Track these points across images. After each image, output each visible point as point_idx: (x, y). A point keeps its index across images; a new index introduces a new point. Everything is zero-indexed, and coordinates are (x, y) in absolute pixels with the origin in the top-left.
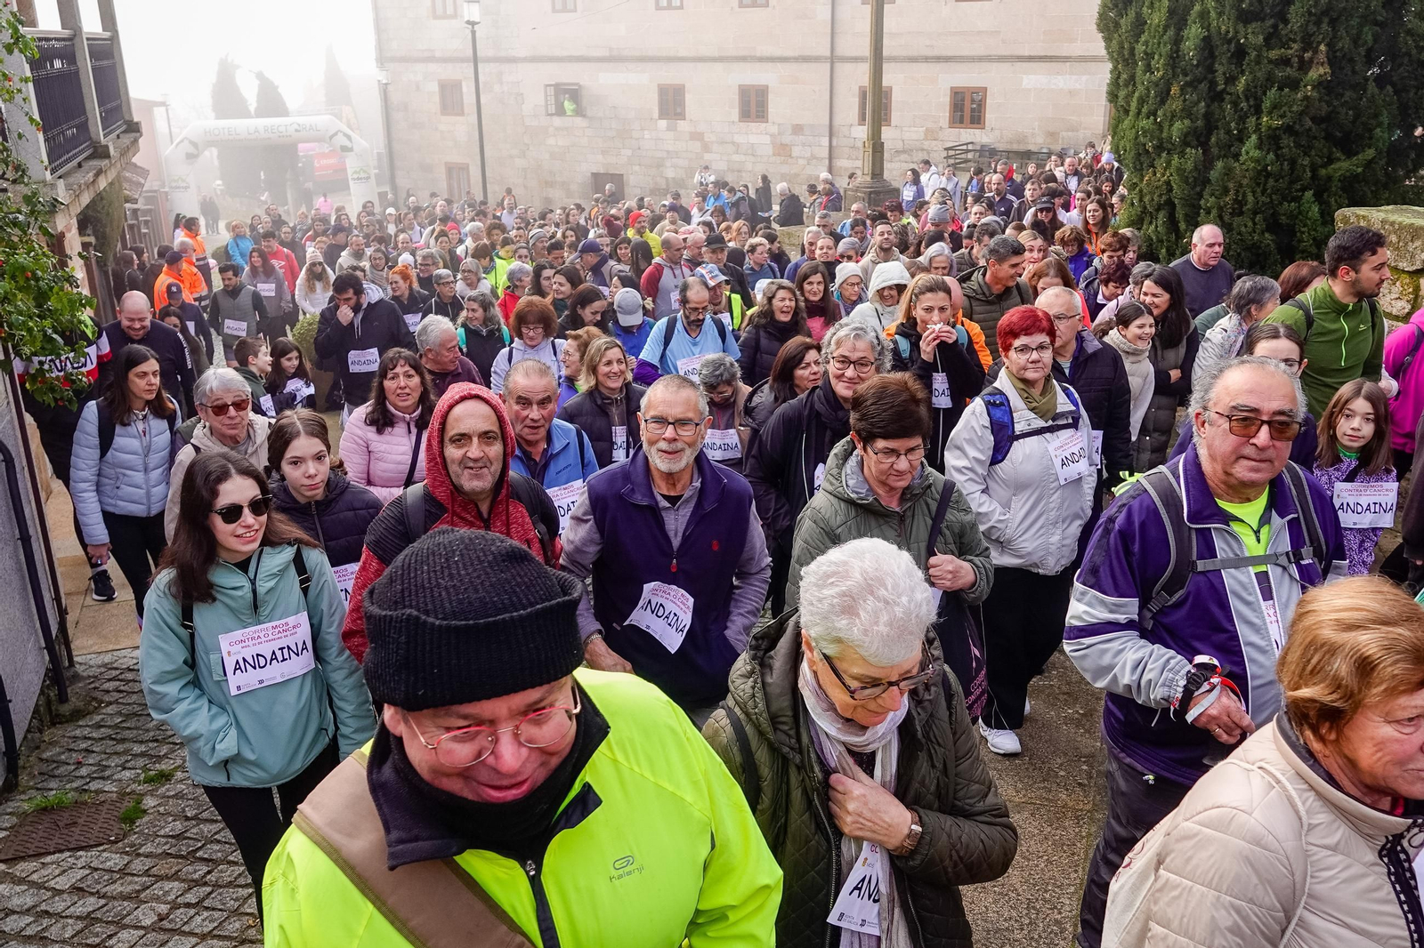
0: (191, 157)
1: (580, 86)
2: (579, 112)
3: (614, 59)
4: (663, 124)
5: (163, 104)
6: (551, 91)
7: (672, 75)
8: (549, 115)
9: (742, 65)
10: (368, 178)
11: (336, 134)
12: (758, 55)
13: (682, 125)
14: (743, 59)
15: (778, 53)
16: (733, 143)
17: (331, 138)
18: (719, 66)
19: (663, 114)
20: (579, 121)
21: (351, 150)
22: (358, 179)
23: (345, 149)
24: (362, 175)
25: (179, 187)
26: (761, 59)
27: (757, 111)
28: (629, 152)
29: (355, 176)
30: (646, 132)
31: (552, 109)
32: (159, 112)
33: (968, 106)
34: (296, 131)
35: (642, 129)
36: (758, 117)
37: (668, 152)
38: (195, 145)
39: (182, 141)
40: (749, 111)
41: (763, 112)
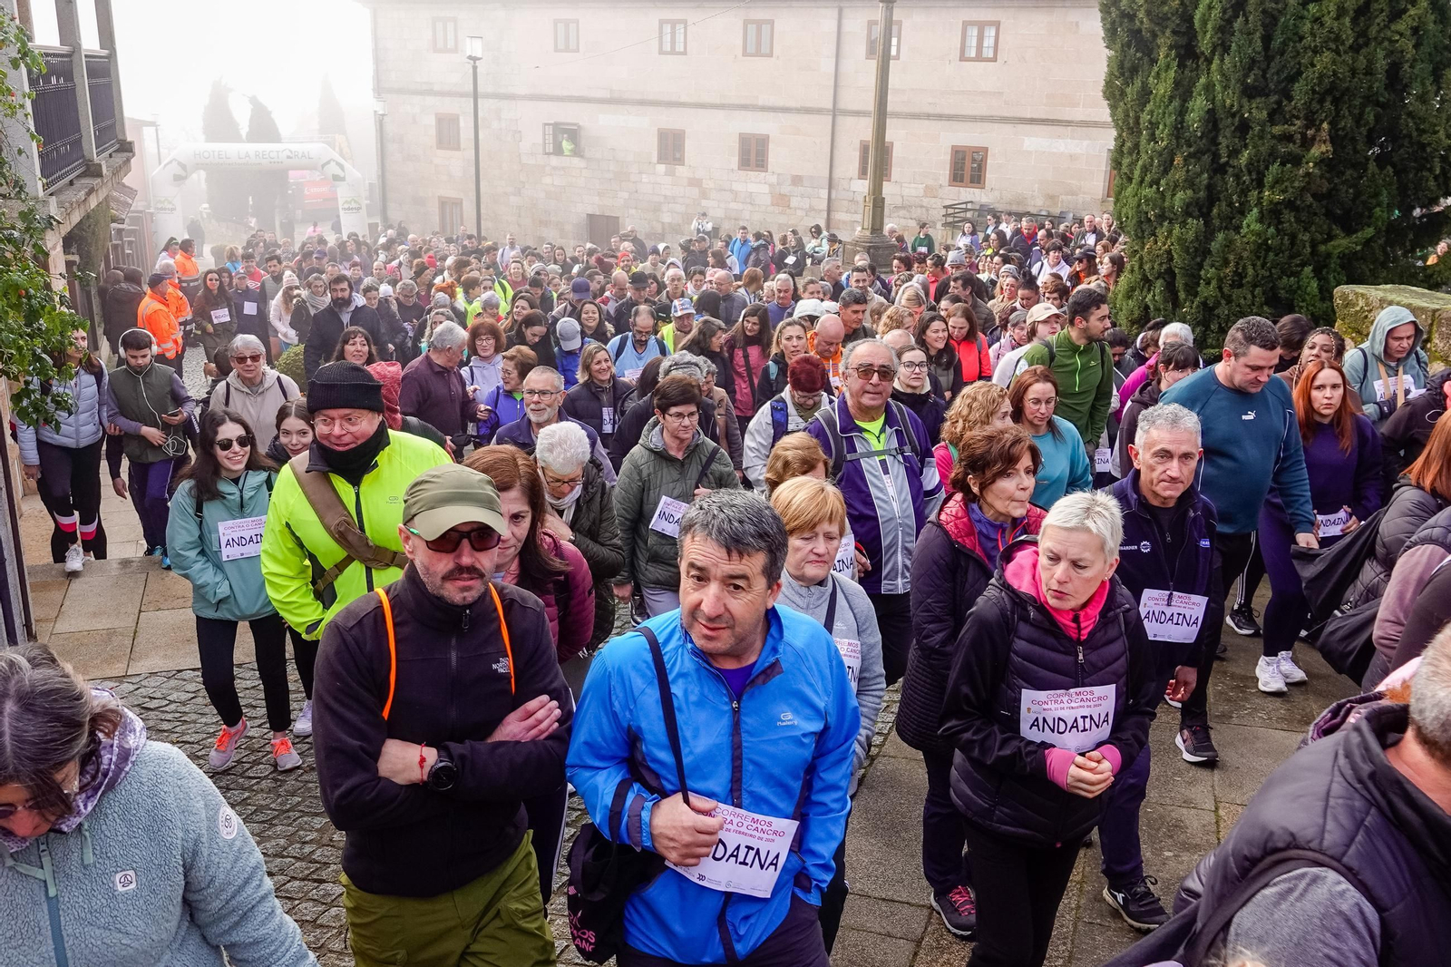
0: (179, 179)
1: (579, 127)
2: (577, 152)
3: (615, 101)
4: (661, 168)
5: (153, 124)
6: (550, 130)
7: (671, 120)
8: (546, 154)
9: (743, 113)
10: (359, 209)
11: (328, 163)
12: (760, 103)
13: (679, 169)
14: (744, 107)
15: (780, 103)
16: (731, 191)
17: (323, 166)
18: (721, 114)
19: (661, 159)
20: (576, 161)
21: (343, 179)
22: (349, 209)
23: (336, 178)
24: (353, 205)
25: (165, 209)
26: (764, 109)
27: (757, 161)
28: (626, 195)
29: (346, 206)
30: (644, 176)
31: (550, 148)
32: (148, 132)
33: (968, 165)
34: (289, 157)
35: (640, 173)
36: (757, 166)
37: (665, 197)
38: (183, 167)
39: (171, 162)
40: (749, 160)
41: (763, 161)
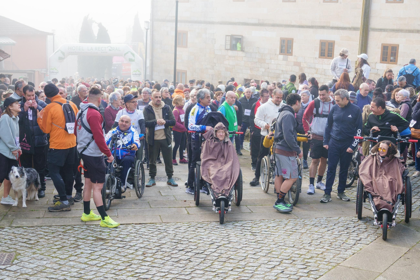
0: (61, 59)
1: (242, 36)
3: (260, 24)
4: (281, 57)
5: (52, 34)
6: (229, 38)
7: (287, 34)
8: (226, 49)
9: (322, 30)
10: (140, 74)
11: (127, 53)
12: (331, 25)
13: (290, 58)
14: (323, 27)
15: (341, 25)
16: (315, 68)
17: (125, 54)
18: (311, 30)
19: (282, 52)
20: (241, 54)
21: (133, 61)
22: (135, 74)
23: (131, 60)
24: (138, 73)
25: (53, 72)
26: (333, 28)
27: (328, 53)
28: (263, 70)
29: (134, 73)
30: (272, 60)
31: (228, 47)
32: (49, 38)
34: (110, 50)
35: (271, 59)
36: (328, 56)
37: (282, 71)
38: (63, 53)
39: (58, 51)
40: (324, 53)
41: (331, 54)
